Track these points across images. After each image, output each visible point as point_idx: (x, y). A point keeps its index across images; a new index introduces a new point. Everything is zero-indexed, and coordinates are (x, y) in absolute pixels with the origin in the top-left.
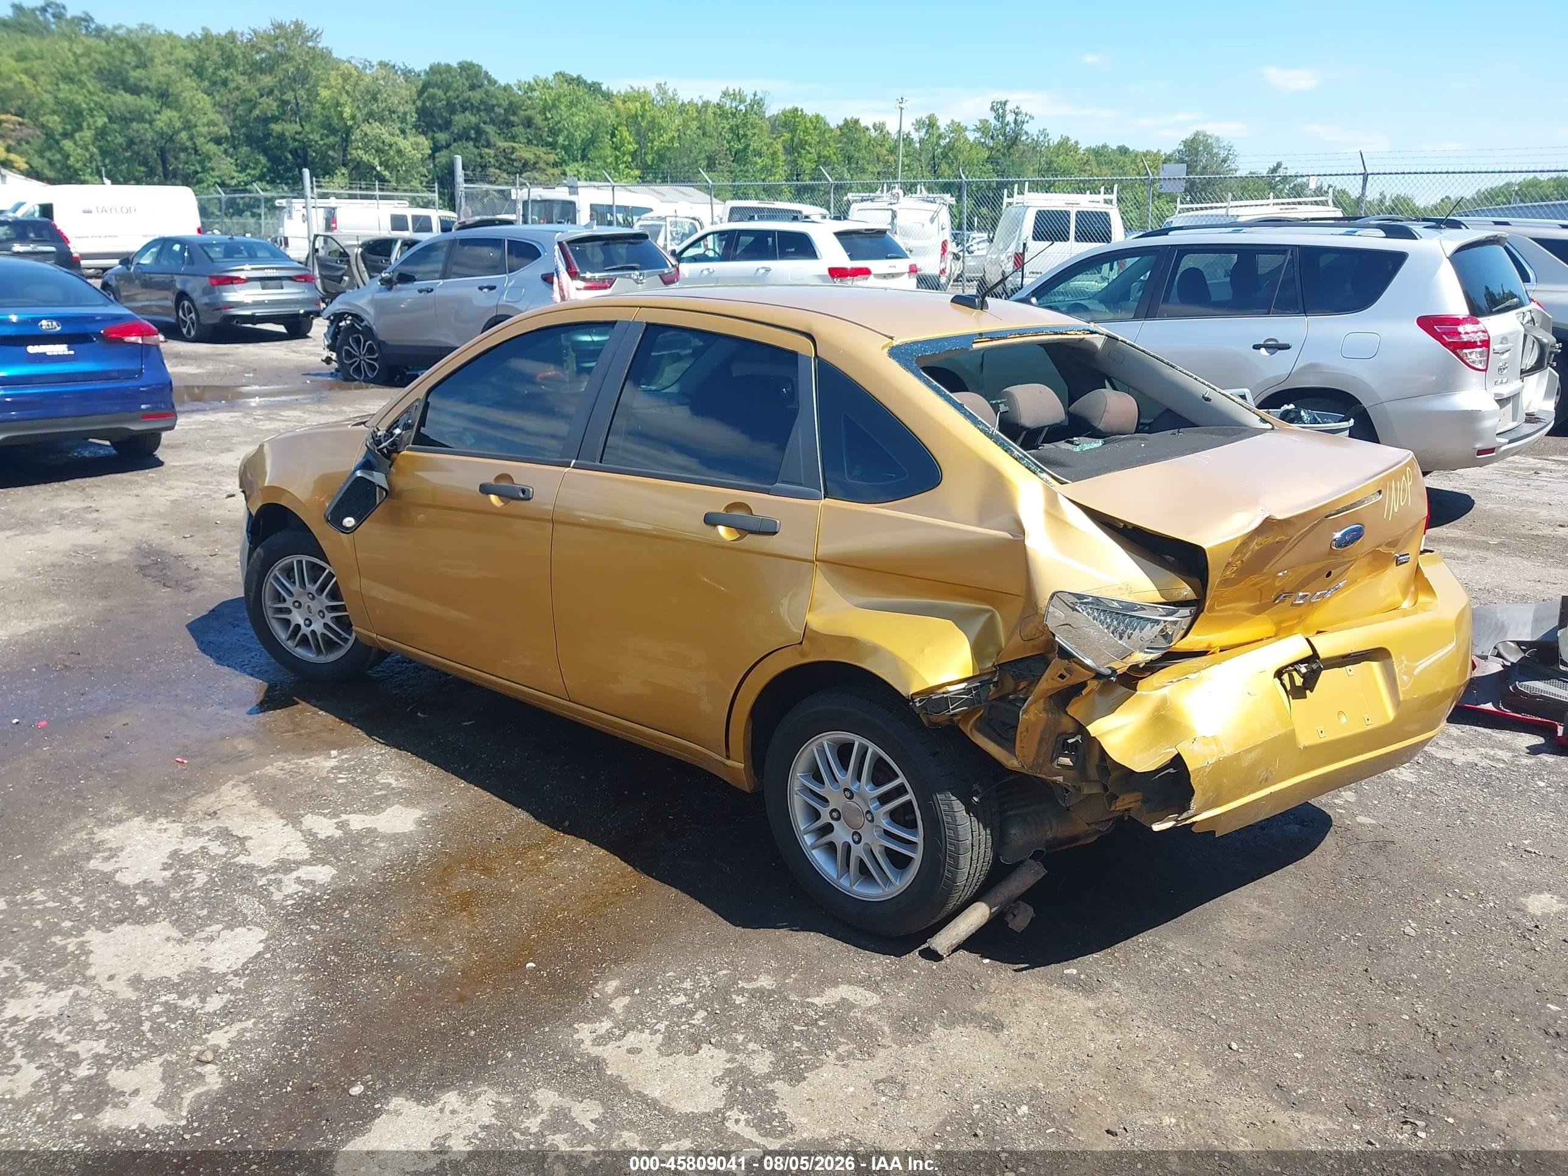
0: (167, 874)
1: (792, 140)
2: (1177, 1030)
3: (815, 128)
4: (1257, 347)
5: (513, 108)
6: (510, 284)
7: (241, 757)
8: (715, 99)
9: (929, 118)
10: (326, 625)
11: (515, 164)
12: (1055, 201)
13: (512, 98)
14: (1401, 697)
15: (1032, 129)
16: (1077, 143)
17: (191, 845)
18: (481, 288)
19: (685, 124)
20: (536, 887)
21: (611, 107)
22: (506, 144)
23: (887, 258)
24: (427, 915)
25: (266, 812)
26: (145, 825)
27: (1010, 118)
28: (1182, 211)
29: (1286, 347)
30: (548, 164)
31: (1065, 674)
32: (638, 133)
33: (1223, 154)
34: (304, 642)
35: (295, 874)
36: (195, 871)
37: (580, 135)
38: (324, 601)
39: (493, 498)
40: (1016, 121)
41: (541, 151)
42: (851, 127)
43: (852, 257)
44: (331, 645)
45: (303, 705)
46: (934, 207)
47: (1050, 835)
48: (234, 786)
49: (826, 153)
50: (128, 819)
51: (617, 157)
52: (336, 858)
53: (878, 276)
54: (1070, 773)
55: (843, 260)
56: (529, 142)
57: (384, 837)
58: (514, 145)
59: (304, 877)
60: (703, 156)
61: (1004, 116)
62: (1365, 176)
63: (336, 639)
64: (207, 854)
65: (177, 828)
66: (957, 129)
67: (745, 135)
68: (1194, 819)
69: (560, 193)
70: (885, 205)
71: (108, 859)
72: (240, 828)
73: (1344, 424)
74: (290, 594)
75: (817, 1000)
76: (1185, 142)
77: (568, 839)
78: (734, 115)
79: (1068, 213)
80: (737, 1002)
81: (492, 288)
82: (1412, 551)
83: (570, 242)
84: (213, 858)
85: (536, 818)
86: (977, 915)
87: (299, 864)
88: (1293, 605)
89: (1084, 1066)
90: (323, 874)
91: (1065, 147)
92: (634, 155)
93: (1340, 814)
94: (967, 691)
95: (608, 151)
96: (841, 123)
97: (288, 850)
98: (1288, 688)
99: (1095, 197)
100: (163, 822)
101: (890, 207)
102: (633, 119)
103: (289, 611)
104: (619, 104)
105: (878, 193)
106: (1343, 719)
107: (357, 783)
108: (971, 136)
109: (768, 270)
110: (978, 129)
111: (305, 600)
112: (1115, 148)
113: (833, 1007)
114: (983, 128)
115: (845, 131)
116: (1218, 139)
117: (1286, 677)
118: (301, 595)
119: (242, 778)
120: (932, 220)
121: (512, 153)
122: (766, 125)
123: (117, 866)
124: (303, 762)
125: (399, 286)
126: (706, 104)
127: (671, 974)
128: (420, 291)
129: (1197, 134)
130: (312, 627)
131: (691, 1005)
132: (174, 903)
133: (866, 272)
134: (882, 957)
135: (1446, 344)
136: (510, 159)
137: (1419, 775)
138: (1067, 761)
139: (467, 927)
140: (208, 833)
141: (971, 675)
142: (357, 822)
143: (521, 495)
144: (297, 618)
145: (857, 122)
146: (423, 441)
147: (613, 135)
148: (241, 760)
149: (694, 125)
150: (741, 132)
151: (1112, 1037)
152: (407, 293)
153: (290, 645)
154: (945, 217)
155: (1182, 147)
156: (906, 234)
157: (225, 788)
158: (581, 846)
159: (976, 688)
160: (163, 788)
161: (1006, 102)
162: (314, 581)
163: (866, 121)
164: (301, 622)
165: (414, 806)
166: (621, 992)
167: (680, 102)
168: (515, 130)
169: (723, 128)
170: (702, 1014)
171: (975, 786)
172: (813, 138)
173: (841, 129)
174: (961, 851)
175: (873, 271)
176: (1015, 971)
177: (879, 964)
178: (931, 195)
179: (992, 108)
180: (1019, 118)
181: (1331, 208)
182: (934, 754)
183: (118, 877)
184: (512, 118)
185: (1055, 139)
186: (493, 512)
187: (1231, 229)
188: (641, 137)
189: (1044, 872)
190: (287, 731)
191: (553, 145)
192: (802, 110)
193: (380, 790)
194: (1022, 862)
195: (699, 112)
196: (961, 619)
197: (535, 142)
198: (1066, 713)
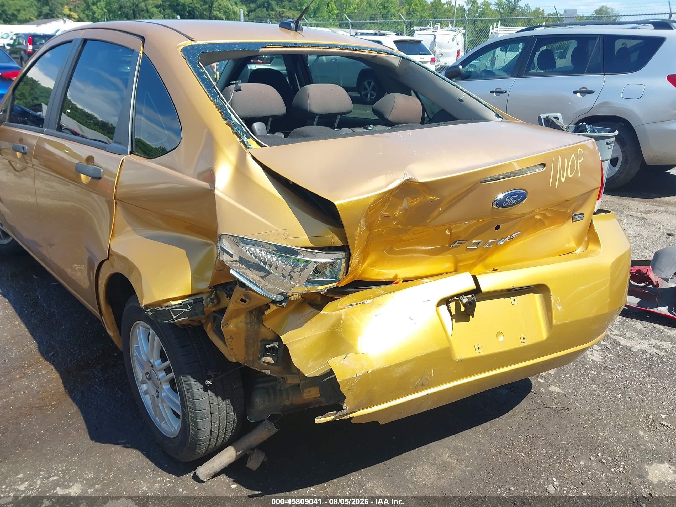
1: (409, 9)
3: (420, 4)
4: (575, 92)
14: (554, 322)
19: (361, 2)
22: (280, 10)
23: (420, 54)
29: (592, 92)
31: (245, 299)
37: (313, 6)
39: (17, 153)
42: (437, 3)
47: (287, 403)
49: (424, 15)
54: (275, 368)
58: (284, 10)
60: (368, 16)
62: (671, 14)
66: (487, 4)
67: (388, 7)
68: (351, 415)
70: (431, 32)
73: (611, 134)
82: (586, 211)
86: (226, 456)
88: (467, 249)
93: (540, 383)
94: (183, 305)
95: (326, 13)
98: (453, 312)
101: (433, 33)
105: (428, 26)
106: (501, 338)
108: (492, 7)
110: (496, 5)
114: (500, 4)
115: (434, 5)
116: (612, 10)
117: (452, 305)
120: (453, 40)
121: (283, 14)
122: (398, 2)
129: (602, 7)
137: (605, 356)
138: (270, 360)
141: (190, 293)
147: (328, 6)
149: (365, 2)
150: (386, 5)
156: (440, 46)
159: (190, 304)
172: (419, 8)
173: (432, 4)
174: (199, 417)
178: (454, 28)
189: (275, 431)
194: (262, 421)
197: (293, 9)
198: (264, 325)
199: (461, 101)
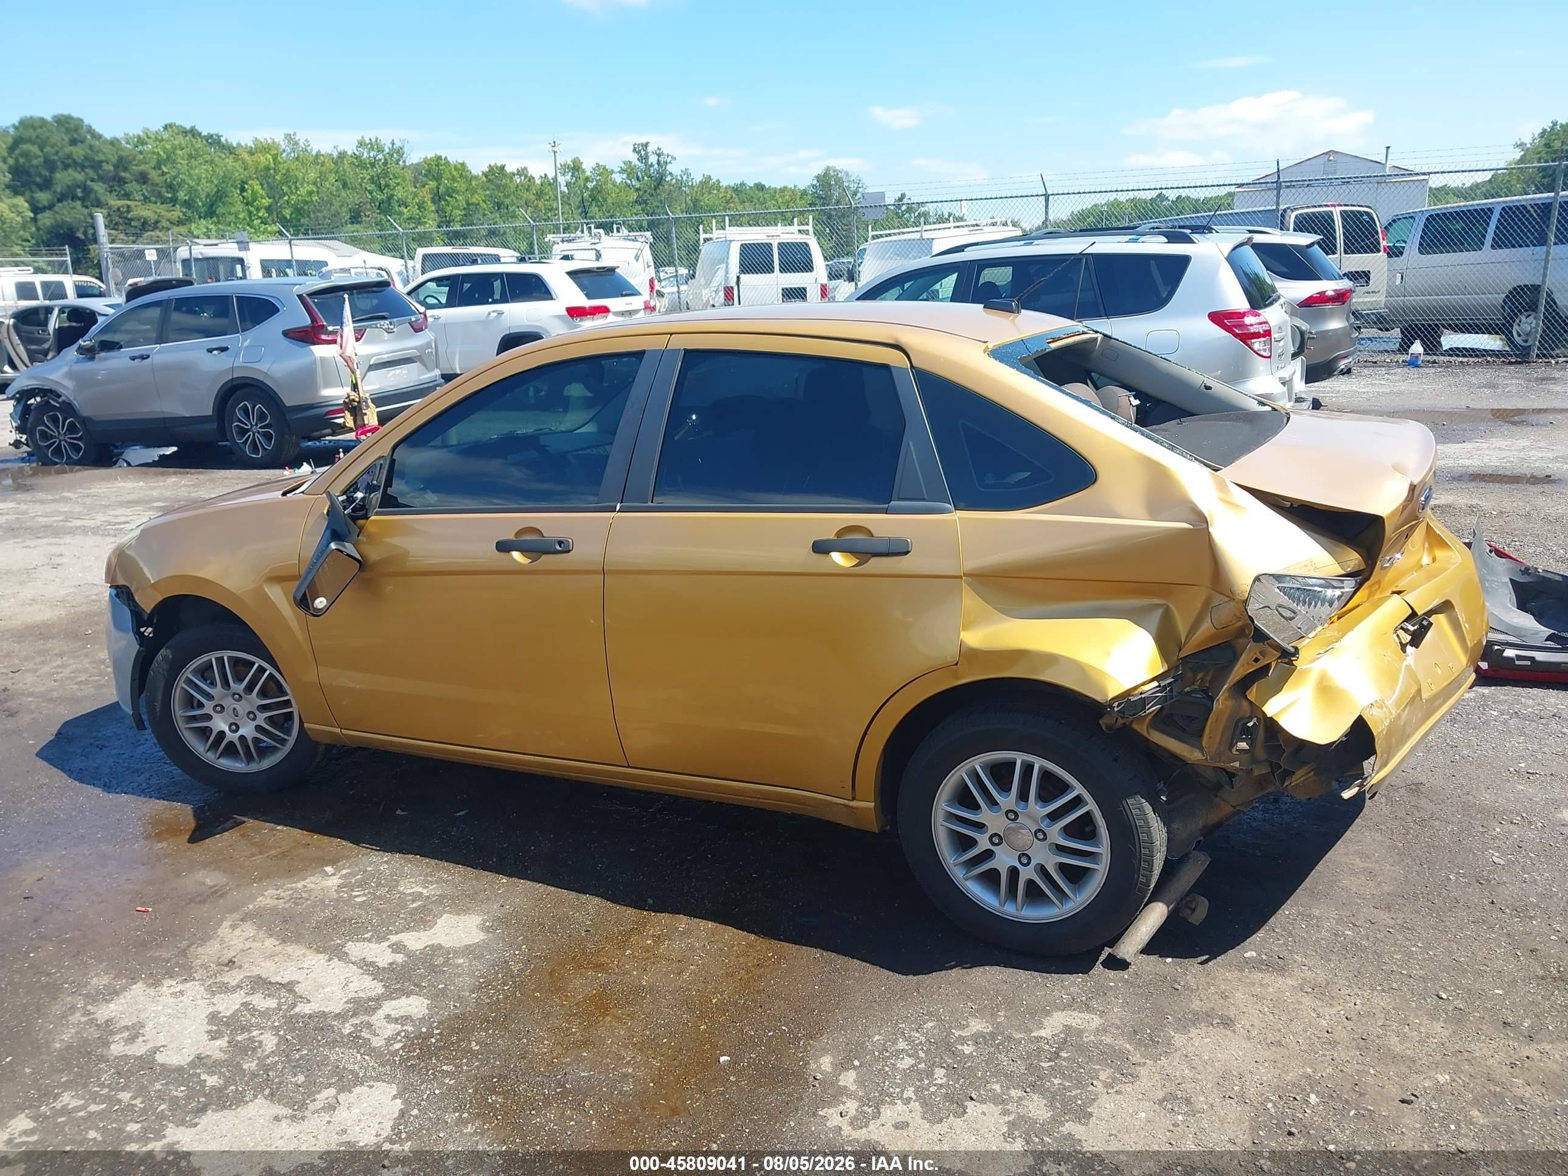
0: (222, 1043)
1: (438, 188)
2: (1383, 991)
3: (461, 176)
5: (122, 163)
6: (246, 344)
7: (216, 893)
8: (351, 148)
9: (574, 161)
10: (259, 728)
11: (133, 224)
12: (756, 235)
13: (122, 153)
14: (1469, 644)
15: (674, 169)
16: (718, 181)
17: (228, 1004)
18: (210, 351)
19: (323, 176)
20: (667, 974)
21: (236, 160)
22: (120, 203)
23: (623, 295)
24: (568, 1029)
25: (290, 949)
26: (151, 991)
27: (653, 159)
28: (874, 237)
30: (171, 223)
31: (1260, 657)
32: (271, 187)
33: (853, 187)
34: (231, 751)
35: (381, 1013)
36: (255, 1033)
37: (205, 189)
38: (255, 699)
39: (516, 555)
40: (659, 162)
41: (161, 209)
42: (496, 174)
43: (589, 296)
44: (264, 751)
45: (251, 823)
46: (637, 245)
48: (233, 927)
49: (474, 200)
50: (124, 989)
51: (250, 213)
52: (415, 985)
53: (617, 314)
54: (1247, 757)
55: (580, 300)
56: (146, 199)
57: (457, 952)
58: (129, 203)
59: (394, 1014)
60: (344, 209)
61: (647, 157)
62: (1047, 197)
63: (274, 743)
64: (256, 1010)
65: (194, 989)
66: (603, 171)
67: (387, 185)
68: (1372, 782)
69: (228, 249)
70: (587, 245)
71: (132, 1040)
72: (277, 973)
74: (210, 697)
75: (1042, 1033)
76: (818, 177)
77: (664, 918)
78: (373, 165)
79: (770, 245)
80: (967, 1052)
81: (224, 349)
83: (310, 295)
84: (266, 1014)
85: (613, 902)
86: (1154, 917)
87: (378, 1000)
89: (1334, 1044)
90: (416, 1006)
91: (707, 185)
92: (268, 209)
94: (1162, 689)
95: (240, 207)
96: (486, 169)
97: (353, 987)
99: (789, 229)
100: (169, 985)
101: (593, 247)
102: (265, 175)
103: (209, 717)
104: (246, 156)
105: (579, 233)
107: (380, 898)
108: (618, 178)
109: (500, 313)
110: (622, 171)
111: (229, 702)
112: (752, 185)
113: (1063, 1036)
114: (629, 170)
115: (490, 177)
116: (847, 174)
118: (223, 697)
119: (236, 916)
120: (637, 258)
121: (128, 212)
122: (409, 175)
123: (149, 1046)
124: (300, 885)
125: (103, 354)
126: (342, 155)
127: (877, 1037)
128: (133, 358)
129: (828, 169)
130: (241, 732)
131: (922, 1066)
132: (254, 1075)
133: (605, 310)
134: (1072, 977)
135: (1236, 335)
136: (126, 218)
138: (1244, 746)
139: (622, 1033)
140: (239, 987)
141: (1161, 671)
142: (415, 941)
143: (558, 548)
144: (220, 724)
145: (503, 167)
146: (390, 503)
147: (243, 190)
148: (221, 896)
149: (332, 178)
150: (383, 182)
151: (1334, 1011)
152: (116, 362)
153: (210, 757)
154: (647, 255)
155: (815, 182)
157: (224, 930)
158: (683, 922)
159: (1170, 684)
160: (145, 945)
161: (647, 145)
162: (239, 679)
163: (510, 168)
164: (226, 728)
165: (466, 911)
166: (843, 1066)
167: (314, 153)
168: (128, 187)
169: (363, 179)
170: (940, 1073)
171: (1160, 786)
172: (460, 185)
173: (486, 176)
175: (612, 309)
176: (1201, 963)
177: (1072, 984)
178: (631, 234)
179: (634, 150)
180: (662, 159)
181: (1011, 228)
182: (1116, 760)
183: (160, 1058)
184: (123, 174)
185: (698, 178)
186: (520, 571)
187: (1022, 243)
188: (274, 191)
189: (1208, 861)
190: (253, 855)
191: (174, 201)
192: (446, 158)
193: (413, 901)
194: (1187, 855)
195: (335, 163)
196: (1136, 616)
197: (153, 199)
198: (1246, 697)
199: (1208, 388)
